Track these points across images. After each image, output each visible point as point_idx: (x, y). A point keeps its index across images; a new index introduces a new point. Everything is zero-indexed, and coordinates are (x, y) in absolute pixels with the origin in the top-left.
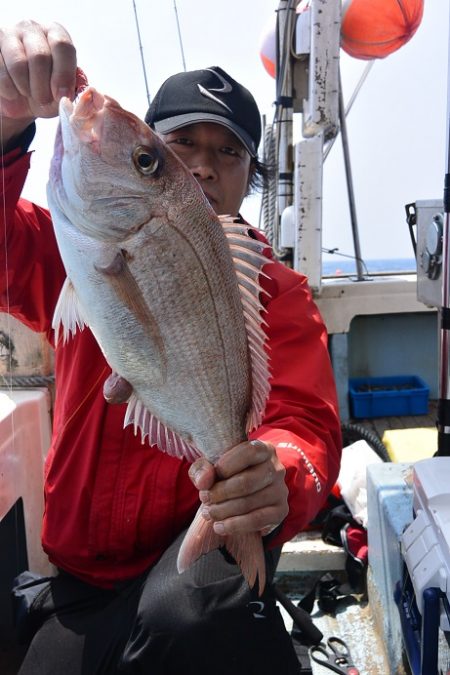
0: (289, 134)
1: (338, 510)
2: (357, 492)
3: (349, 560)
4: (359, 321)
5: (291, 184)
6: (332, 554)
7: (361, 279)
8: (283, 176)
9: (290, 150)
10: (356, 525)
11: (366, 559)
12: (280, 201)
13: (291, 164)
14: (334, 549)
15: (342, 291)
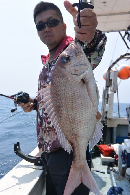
0: (108, 91)
1: (114, 153)
2: (117, 150)
3: (115, 160)
4: (119, 125)
5: (108, 100)
6: (112, 159)
7: (119, 117)
8: (106, 99)
9: (108, 95)
10: (116, 155)
11: (118, 160)
12: (106, 103)
13: (108, 97)
14: (113, 158)
15: (116, 120)
